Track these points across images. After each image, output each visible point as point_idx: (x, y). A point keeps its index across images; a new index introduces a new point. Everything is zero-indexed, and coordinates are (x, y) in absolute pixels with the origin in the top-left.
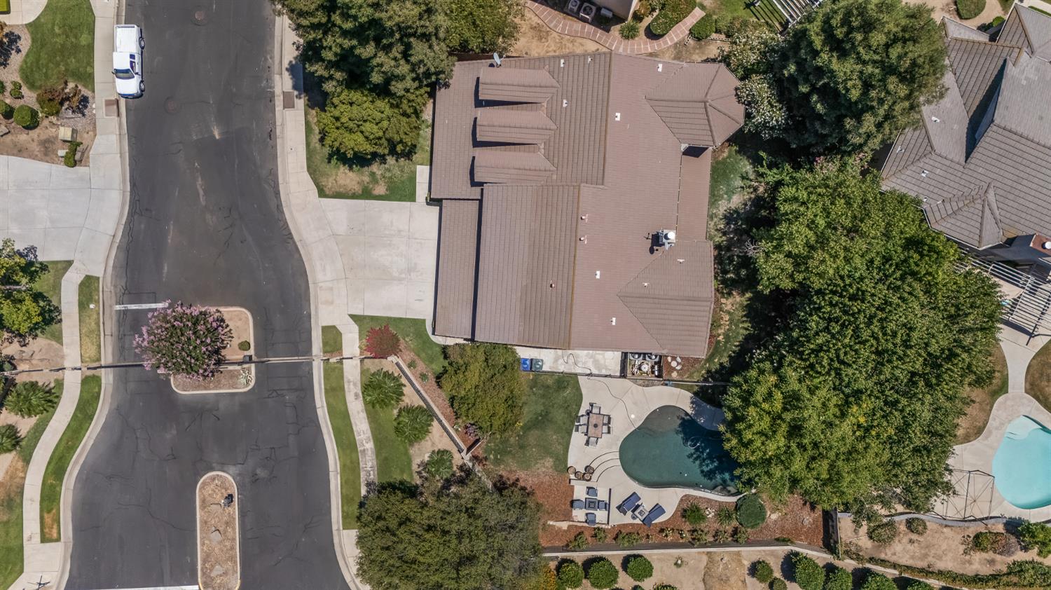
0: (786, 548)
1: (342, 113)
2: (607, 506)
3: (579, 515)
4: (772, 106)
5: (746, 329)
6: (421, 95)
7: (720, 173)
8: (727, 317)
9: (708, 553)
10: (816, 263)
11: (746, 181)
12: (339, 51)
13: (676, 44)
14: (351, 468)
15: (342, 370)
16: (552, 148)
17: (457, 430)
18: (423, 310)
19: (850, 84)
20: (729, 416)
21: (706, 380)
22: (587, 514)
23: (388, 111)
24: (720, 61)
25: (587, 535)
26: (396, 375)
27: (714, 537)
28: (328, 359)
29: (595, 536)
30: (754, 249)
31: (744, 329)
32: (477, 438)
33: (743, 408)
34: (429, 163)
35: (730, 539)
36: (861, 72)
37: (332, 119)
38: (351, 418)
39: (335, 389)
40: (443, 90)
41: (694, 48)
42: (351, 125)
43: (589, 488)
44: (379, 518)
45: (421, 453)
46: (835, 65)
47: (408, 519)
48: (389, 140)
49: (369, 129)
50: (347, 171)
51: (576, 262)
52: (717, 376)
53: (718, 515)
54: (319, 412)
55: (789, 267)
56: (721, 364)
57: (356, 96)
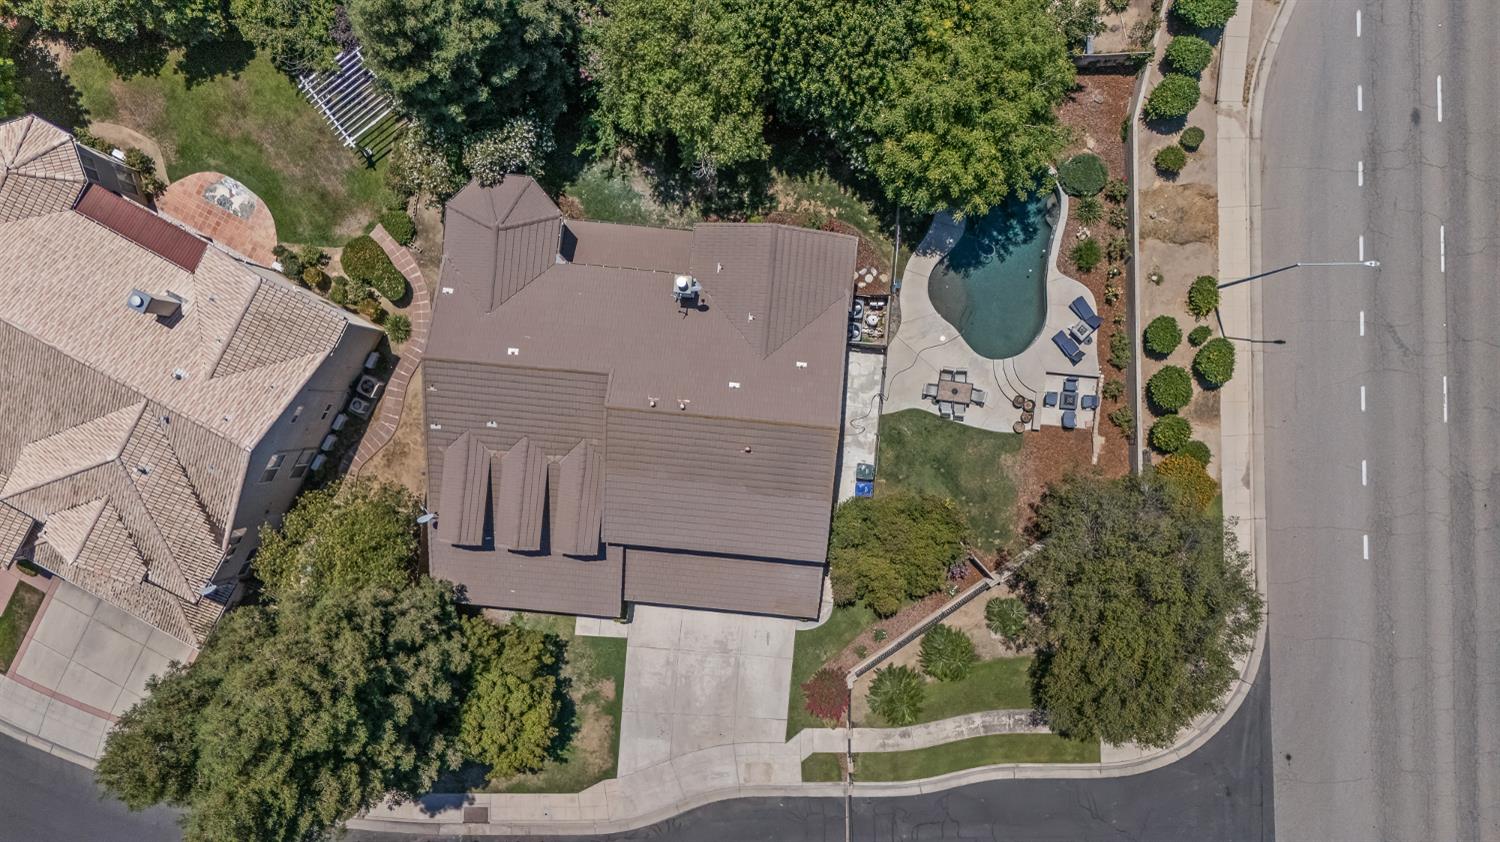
0: (1135, 128)
1: (493, 742)
2: (1072, 379)
3: (1083, 419)
4: (508, 138)
5: (822, 177)
6: (473, 627)
7: (602, 209)
8: (805, 203)
9: (1142, 236)
10: (725, 82)
11: (615, 173)
12: (401, 747)
13: (420, 265)
14: (1011, 747)
15: (866, 755)
16: (555, 445)
17: (957, 591)
18: (780, 634)
19: (476, 34)
20: (942, 206)
21: (893, 235)
22: (1083, 408)
23: (494, 675)
24: (443, 206)
25: (1113, 409)
26: (875, 676)
27: (1119, 228)
28: (850, 774)
29: (1115, 398)
30: (706, 165)
31: (822, 180)
32: (968, 563)
33: (930, 185)
34: (572, 617)
35: (1122, 206)
36: (461, 19)
37: (502, 756)
38: (936, 744)
39: (895, 765)
40: (468, 595)
41: (427, 239)
42: (510, 729)
43: (1045, 404)
44: (1080, 711)
45: (990, 644)
46: (450, 53)
47: (1083, 669)
48: (535, 675)
49: (519, 704)
50: (580, 736)
51: (715, 415)
52: (888, 218)
53: (1087, 221)
54: (927, 790)
55: (733, 118)
56: (871, 212)
57: (470, 721)
